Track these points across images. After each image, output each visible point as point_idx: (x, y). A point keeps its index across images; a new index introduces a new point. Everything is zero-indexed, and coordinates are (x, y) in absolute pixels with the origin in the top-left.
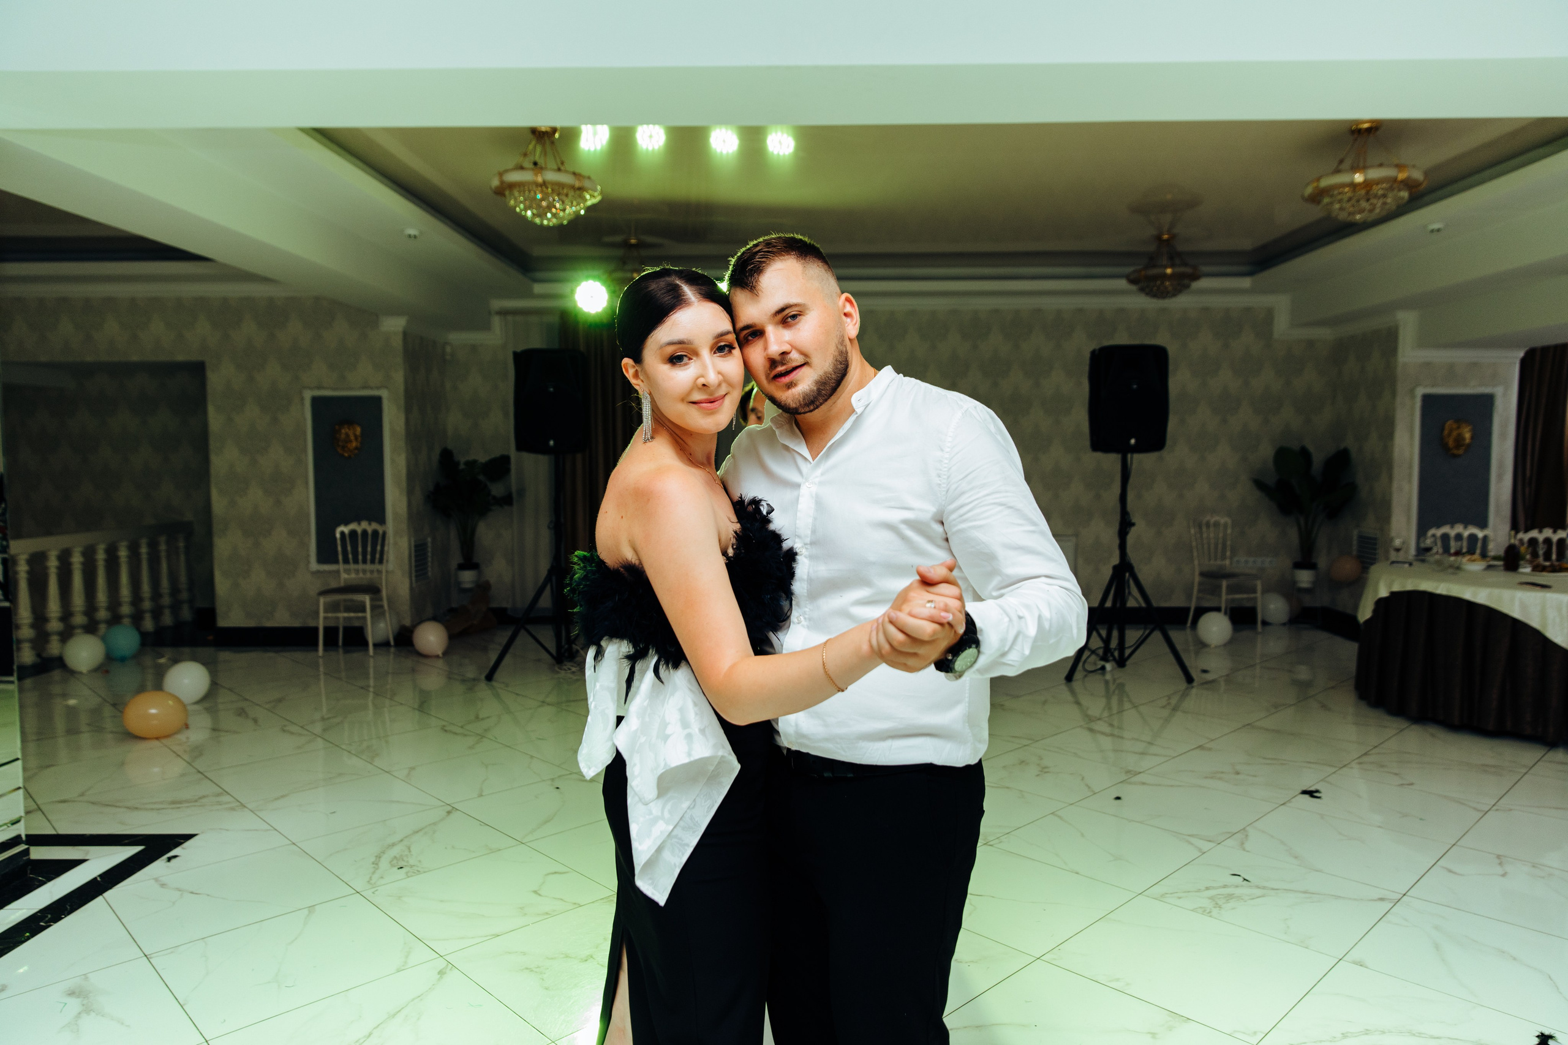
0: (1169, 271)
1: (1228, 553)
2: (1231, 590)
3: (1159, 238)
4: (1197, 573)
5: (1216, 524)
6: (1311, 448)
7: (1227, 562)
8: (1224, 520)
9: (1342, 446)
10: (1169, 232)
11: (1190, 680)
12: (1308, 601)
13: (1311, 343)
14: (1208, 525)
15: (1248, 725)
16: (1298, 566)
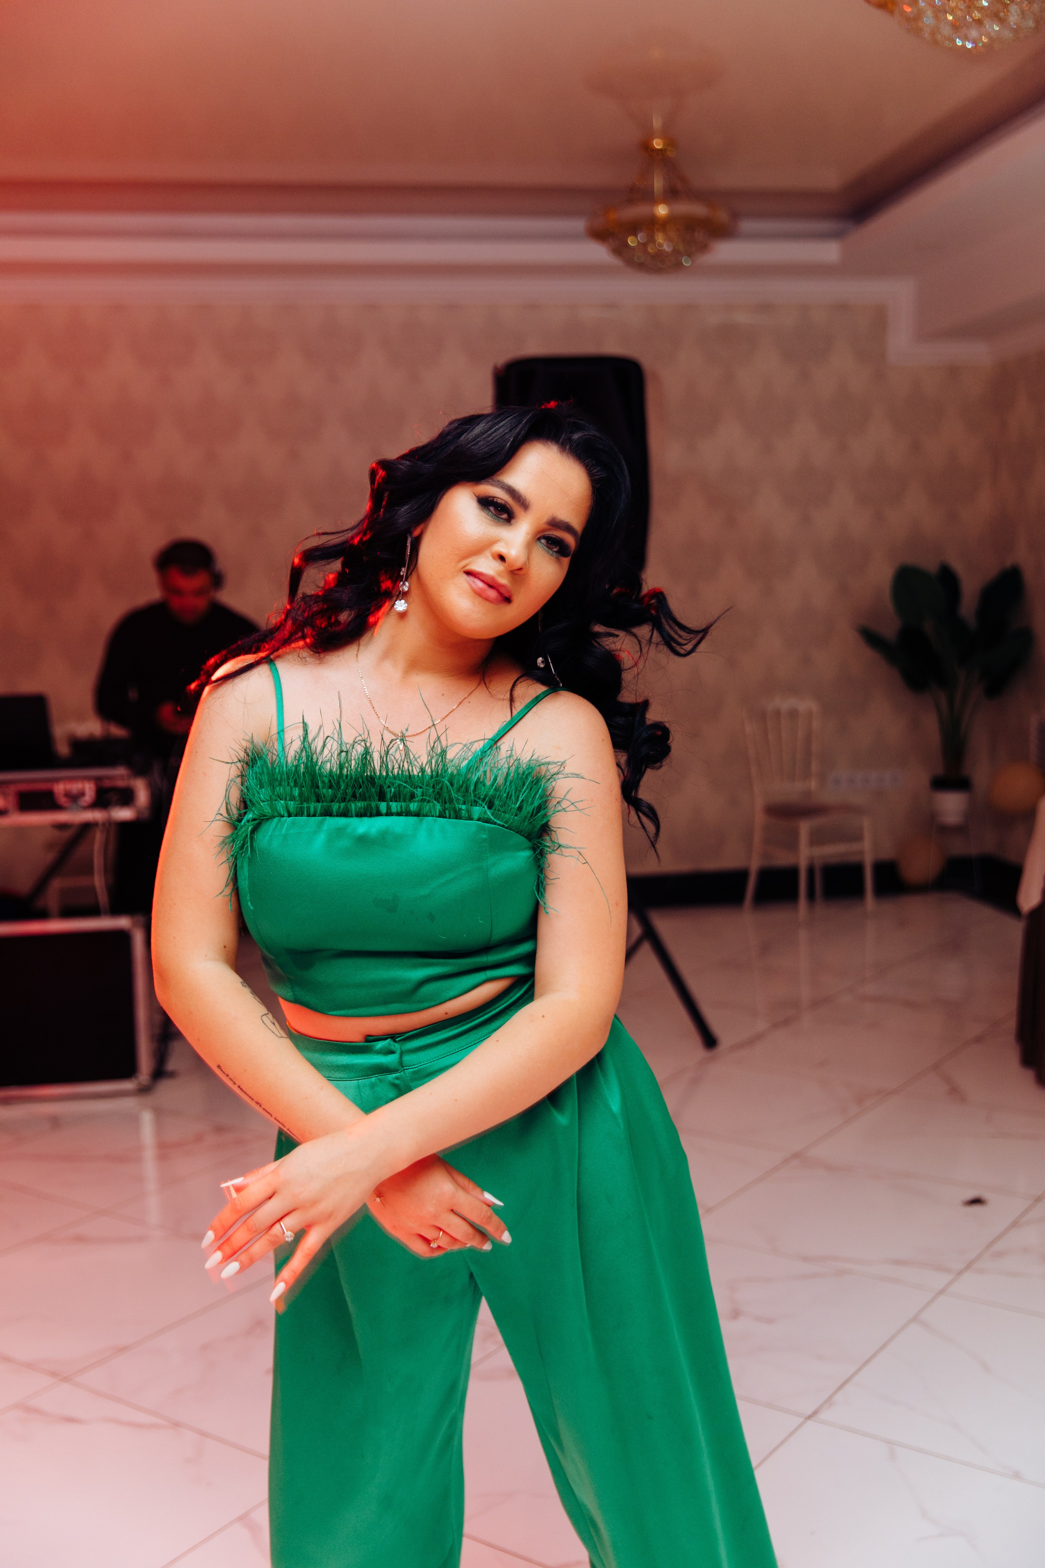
0: (662, 210)
1: (815, 767)
2: (817, 838)
3: (646, 147)
4: (759, 804)
5: (793, 714)
6: (958, 567)
7: (813, 784)
8: (806, 705)
9: (1009, 563)
10: (665, 134)
11: (710, 1041)
12: (958, 848)
13: (953, 372)
14: (778, 713)
15: (796, 1156)
16: (941, 784)
